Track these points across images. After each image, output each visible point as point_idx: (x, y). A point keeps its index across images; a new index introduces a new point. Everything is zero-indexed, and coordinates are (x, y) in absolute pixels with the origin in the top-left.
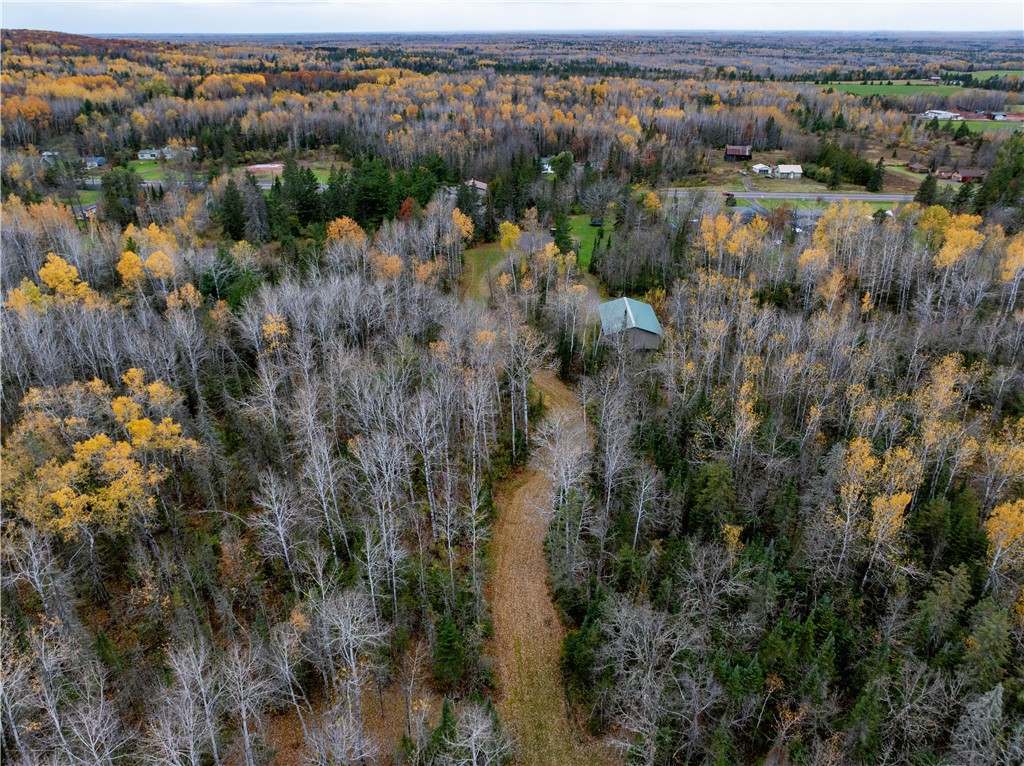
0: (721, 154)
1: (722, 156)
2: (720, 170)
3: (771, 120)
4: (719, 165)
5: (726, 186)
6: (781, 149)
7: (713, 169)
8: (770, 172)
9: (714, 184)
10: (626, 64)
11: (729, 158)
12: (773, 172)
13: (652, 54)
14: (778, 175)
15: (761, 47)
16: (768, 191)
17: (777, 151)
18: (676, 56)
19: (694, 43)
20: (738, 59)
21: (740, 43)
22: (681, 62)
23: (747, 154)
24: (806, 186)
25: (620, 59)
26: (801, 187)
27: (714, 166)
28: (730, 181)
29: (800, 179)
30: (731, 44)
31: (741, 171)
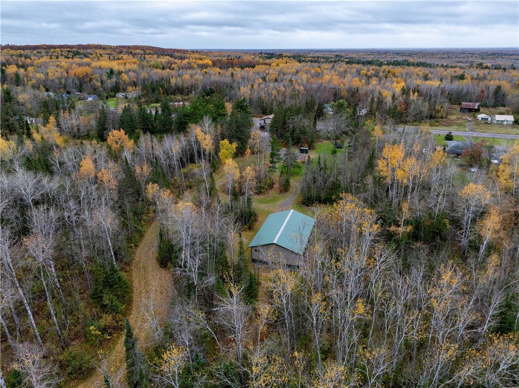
0: (458, 107)
1: (459, 109)
2: (454, 117)
3: (499, 88)
4: (455, 114)
5: (453, 127)
6: (504, 107)
7: (449, 117)
8: (489, 119)
9: (444, 125)
10: (425, 62)
11: (463, 110)
12: (492, 120)
13: (443, 58)
14: (495, 122)
15: (512, 55)
16: (483, 132)
17: (501, 108)
18: (457, 59)
19: (470, 54)
20: (495, 61)
21: (499, 54)
22: (459, 62)
23: (476, 108)
24: (515, 130)
25: (422, 60)
26: (510, 130)
27: (450, 115)
28: (457, 124)
29: (512, 125)
30: (494, 54)
31: (468, 118)
